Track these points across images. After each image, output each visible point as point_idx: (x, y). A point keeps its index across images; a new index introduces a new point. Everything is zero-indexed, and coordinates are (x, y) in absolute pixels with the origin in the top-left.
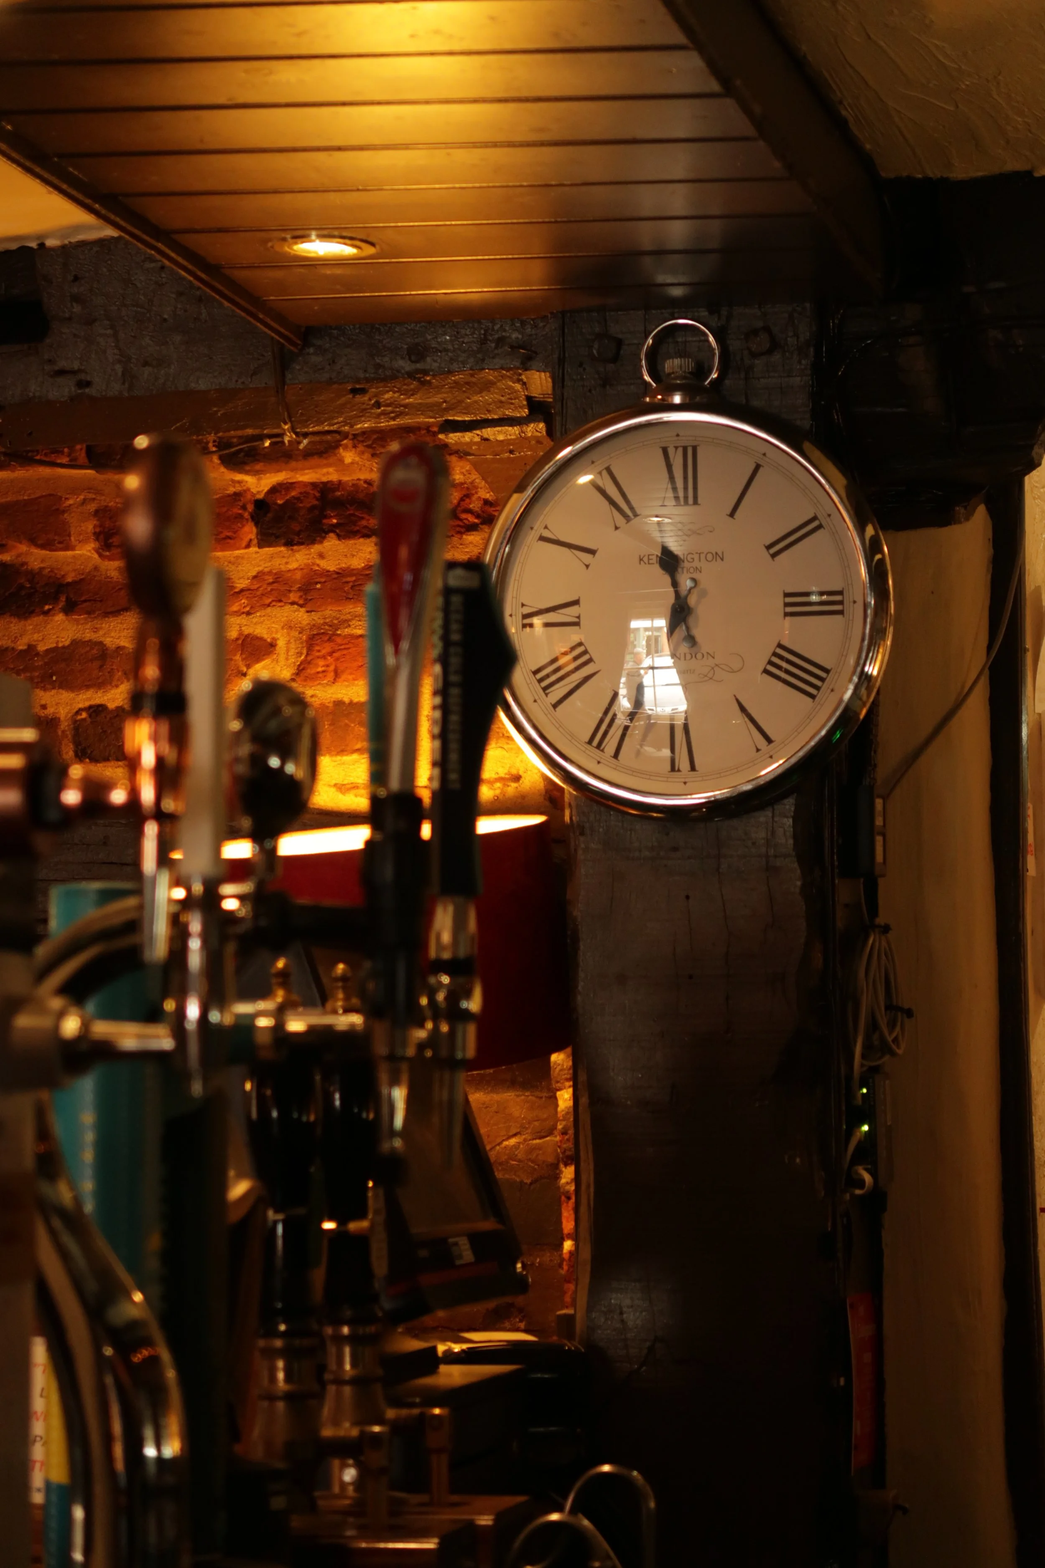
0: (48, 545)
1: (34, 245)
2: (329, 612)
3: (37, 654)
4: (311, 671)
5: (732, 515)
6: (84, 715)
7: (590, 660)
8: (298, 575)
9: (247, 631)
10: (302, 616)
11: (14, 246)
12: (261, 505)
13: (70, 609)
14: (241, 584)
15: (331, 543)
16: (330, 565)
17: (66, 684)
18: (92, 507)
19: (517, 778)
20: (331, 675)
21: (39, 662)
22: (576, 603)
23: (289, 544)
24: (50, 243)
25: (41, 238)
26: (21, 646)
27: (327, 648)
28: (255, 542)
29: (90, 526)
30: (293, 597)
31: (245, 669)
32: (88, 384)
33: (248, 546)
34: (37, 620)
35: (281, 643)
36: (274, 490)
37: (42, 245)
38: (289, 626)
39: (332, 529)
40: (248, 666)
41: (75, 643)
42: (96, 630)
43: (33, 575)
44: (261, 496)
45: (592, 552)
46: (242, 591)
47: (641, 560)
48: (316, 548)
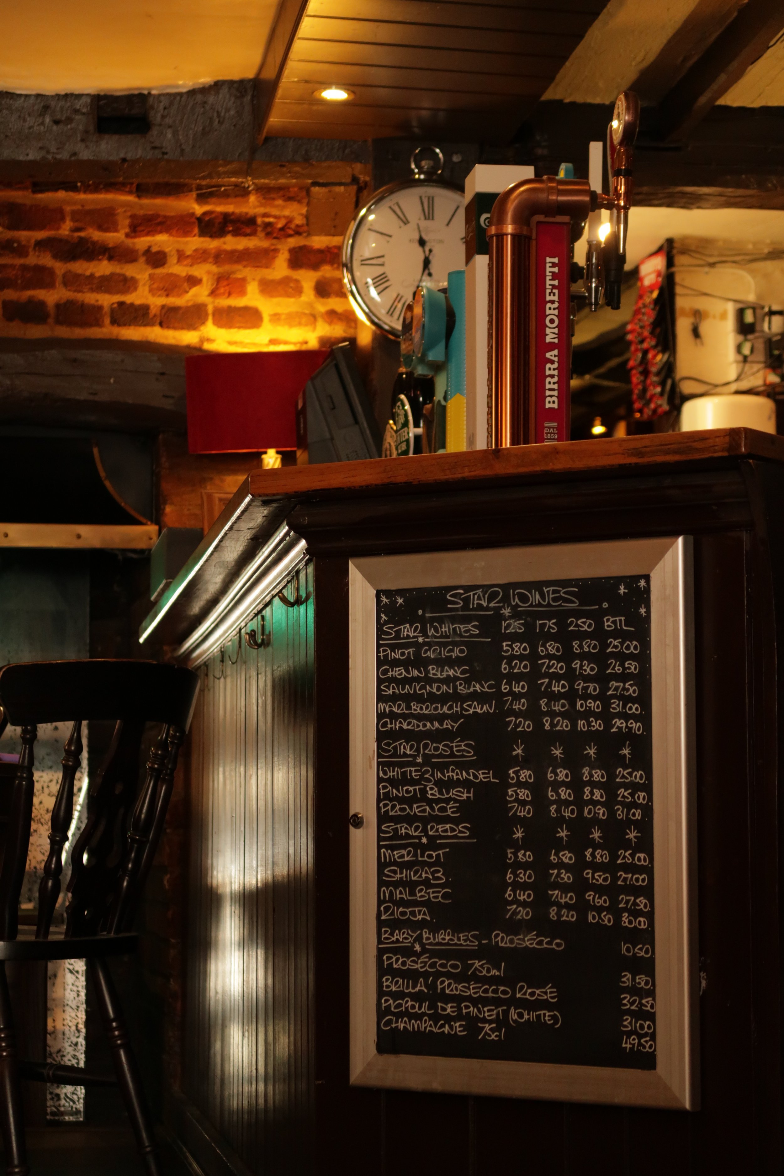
0: (107, 230)
1: (146, 92)
2: (227, 268)
3: (95, 277)
4: (218, 292)
5: (448, 224)
6: (115, 305)
7: (388, 280)
8: (213, 251)
9: (190, 273)
10: (214, 269)
11: (136, 92)
12: (199, 220)
13: (110, 259)
14: (188, 253)
15: (229, 238)
16: (228, 247)
17: (109, 291)
18: (129, 214)
19: (306, 343)
20: (227, 295)
21: (96, 281)
22: (382, 256)
23: (211, 236)
24: (154, 92)
25: (150, 89)
26: (88, 273)
27: (225, 283)
28: (197, 234)
29: (127, 222)
30: (210, 260)
31: (187, 289)
32: (166, 153)
33: (195, 236)
34: (95, 263)
35: (205, 280)
36: (205, 214)
37: (149, 93)
38: (209, 272)
39: (229, 232)
40: (190, 289)
41: (112, 274)
42: (122, 269)
43: (94, 243)
44: (198, 216)
45: (390, 236)
46: (188, 256)
47: (410, 241)
48: (222, 240)
